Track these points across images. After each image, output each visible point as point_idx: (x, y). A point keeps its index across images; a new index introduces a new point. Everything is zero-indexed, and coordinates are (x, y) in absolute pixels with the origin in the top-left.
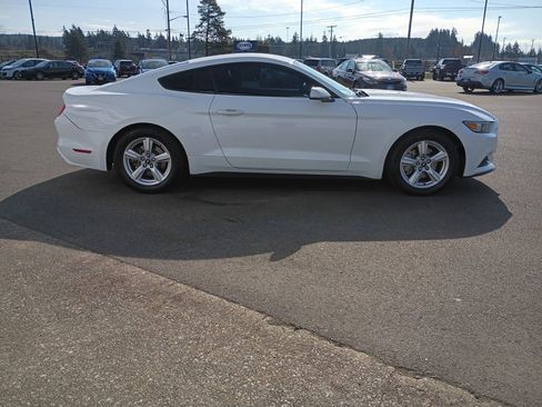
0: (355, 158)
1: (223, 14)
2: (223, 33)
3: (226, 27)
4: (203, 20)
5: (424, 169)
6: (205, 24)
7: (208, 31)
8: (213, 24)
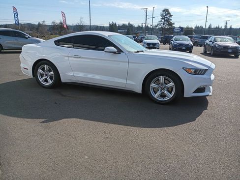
0: (129, 82)
1: (172, 16)
2: (171, 24)
3: (172, 21)
4: (163, 18)
5: (163, 91)
6: (163, 20)
7: (164, 23)
8: (166, 21)
